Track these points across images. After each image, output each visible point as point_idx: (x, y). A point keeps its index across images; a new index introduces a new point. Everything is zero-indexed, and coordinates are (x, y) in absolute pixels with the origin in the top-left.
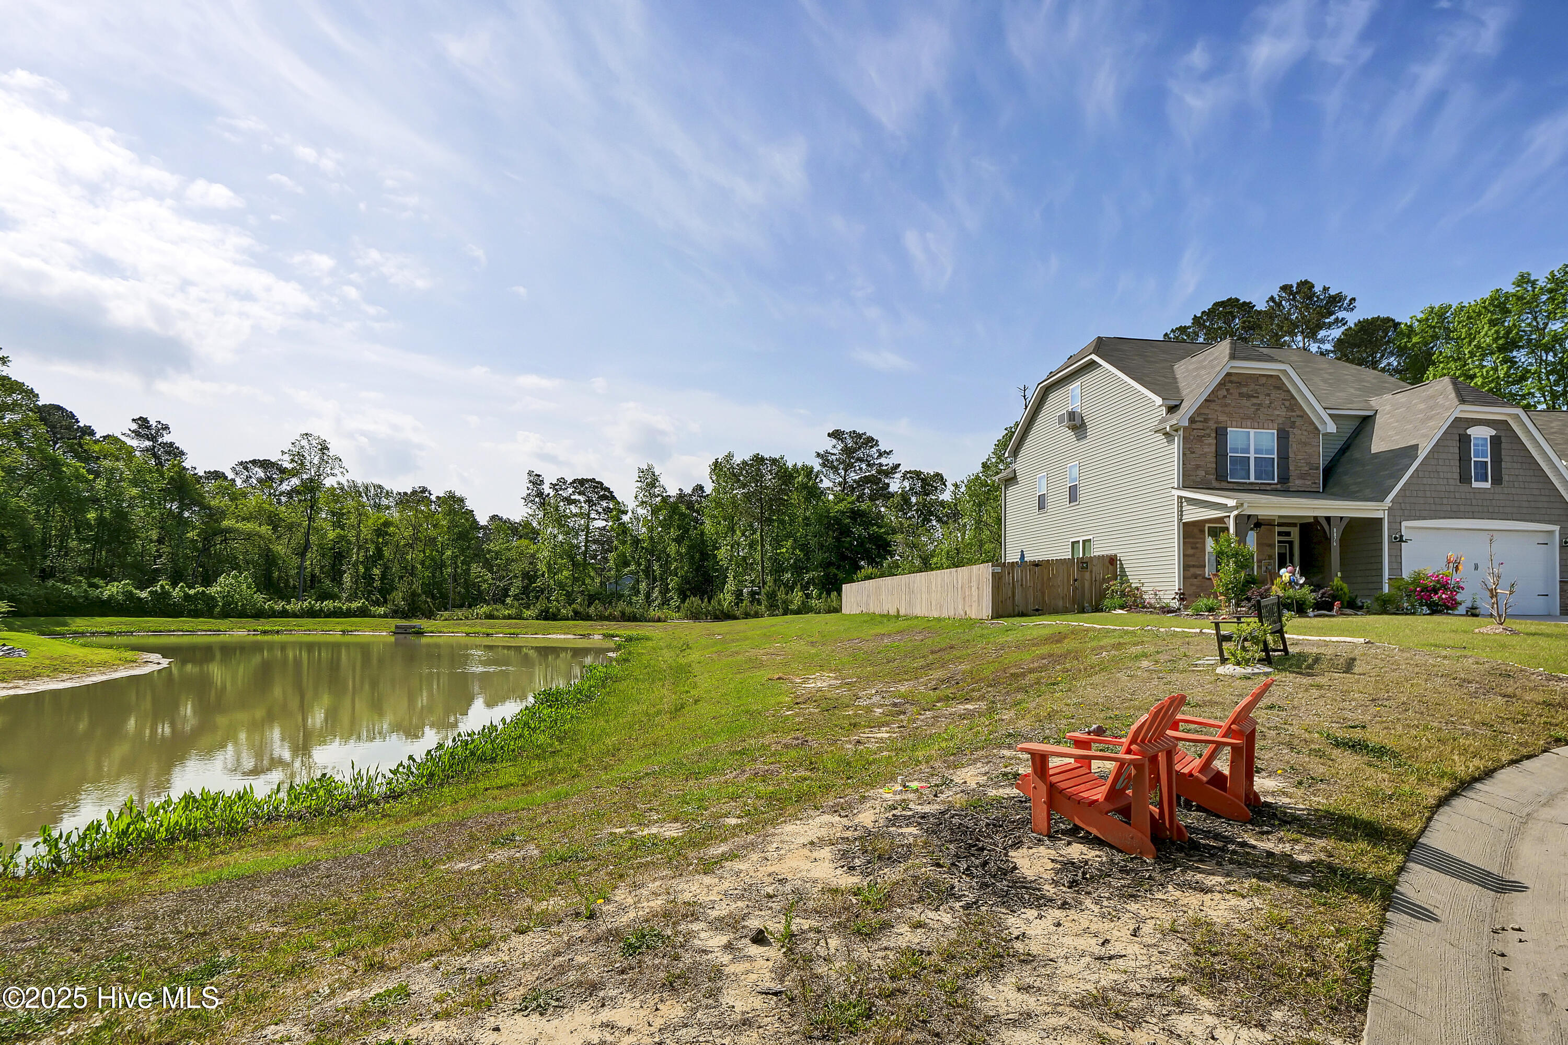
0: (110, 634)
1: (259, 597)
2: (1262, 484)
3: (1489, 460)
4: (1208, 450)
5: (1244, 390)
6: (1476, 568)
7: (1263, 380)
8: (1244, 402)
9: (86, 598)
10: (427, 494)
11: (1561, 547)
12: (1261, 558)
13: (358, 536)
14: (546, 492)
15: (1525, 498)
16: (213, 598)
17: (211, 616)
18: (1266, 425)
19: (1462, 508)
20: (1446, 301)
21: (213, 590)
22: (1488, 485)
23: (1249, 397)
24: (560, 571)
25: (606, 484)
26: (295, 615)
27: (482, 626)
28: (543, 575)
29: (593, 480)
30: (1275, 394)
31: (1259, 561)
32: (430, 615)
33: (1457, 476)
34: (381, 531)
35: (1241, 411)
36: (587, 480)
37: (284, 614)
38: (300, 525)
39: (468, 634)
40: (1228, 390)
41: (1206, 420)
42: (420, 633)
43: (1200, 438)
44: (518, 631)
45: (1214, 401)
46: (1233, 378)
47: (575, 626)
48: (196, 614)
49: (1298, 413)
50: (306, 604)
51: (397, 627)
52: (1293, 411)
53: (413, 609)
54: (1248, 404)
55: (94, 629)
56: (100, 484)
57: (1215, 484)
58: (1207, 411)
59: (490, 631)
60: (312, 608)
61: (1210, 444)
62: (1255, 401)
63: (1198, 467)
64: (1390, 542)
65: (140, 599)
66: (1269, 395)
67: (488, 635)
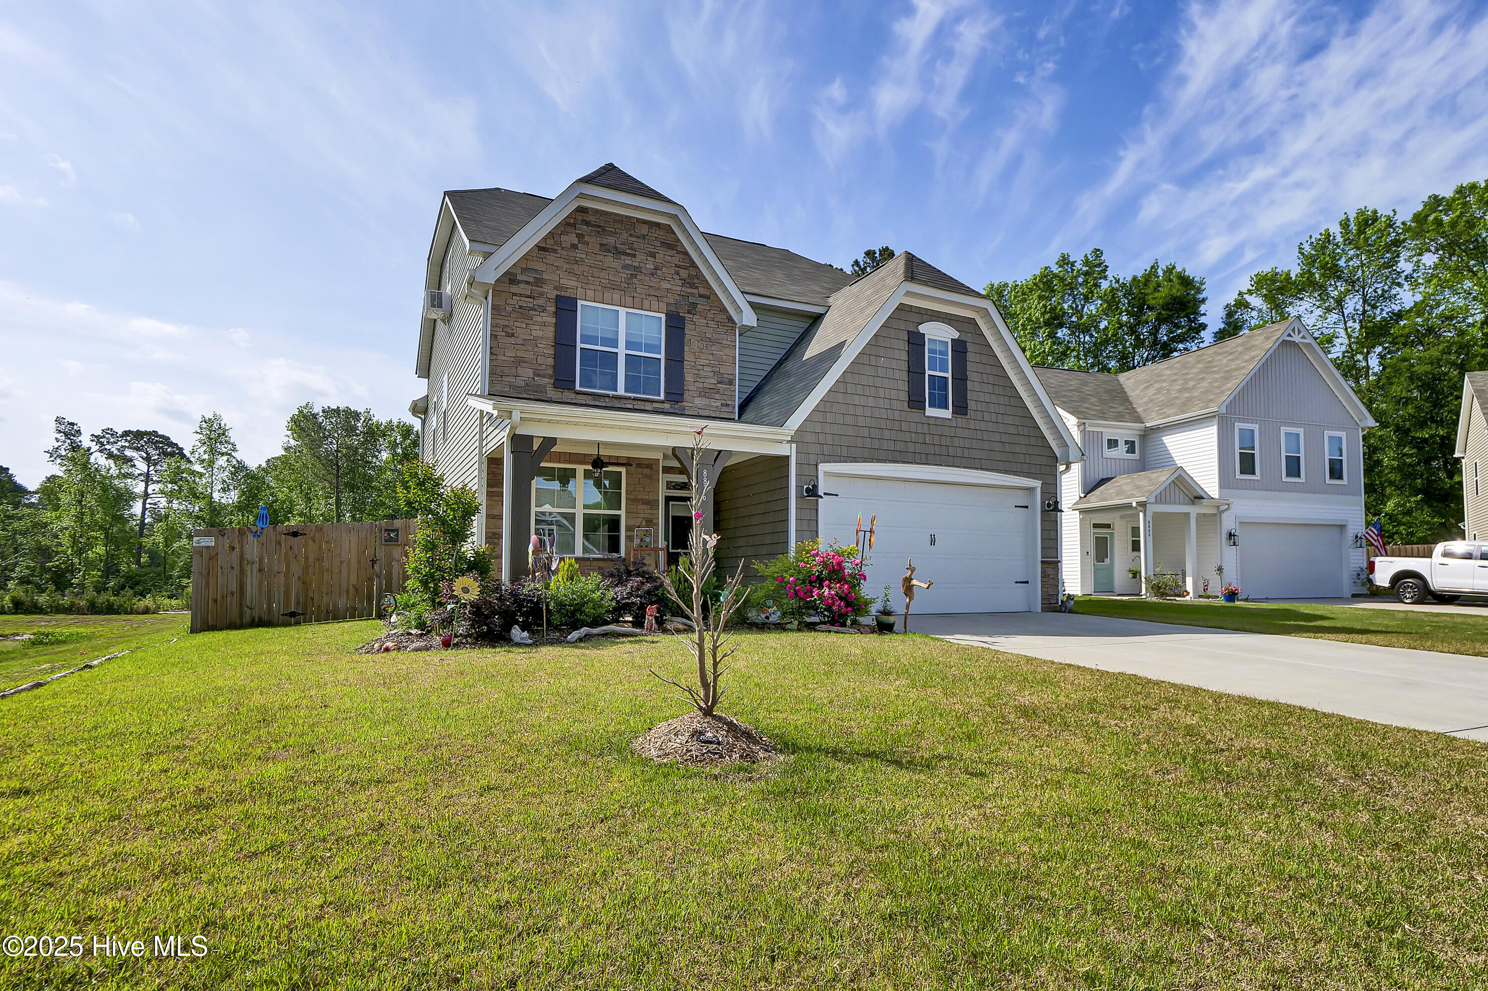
2: (635, 399)
3: (949, 375)
4: (540, 333)
5: (610, 240)
6: (933, 542)
7: (644, 230)
8: (609, 260)
11: (1043, 511)
12: (631, 523)
14: (84, 445)
15: (997, 437)
18: (646, 303)
19: (911, 447)
20: (1004, 280)
22: (947, 414)
23: (618, 253)
25: (172, 439)
28: (65, 551)
29: (154, 433)
30: (663, 255)
31: (629, 529)
33: (904, 396)
35: (603, 274)
36: (145, 433)
40: (580, 236)
41: (539, 282)
43: (524, 313)
45: (555, 251)
46: (591, 218)
49: (702, 291)
52: (692, 285)
54: (617, 264)
57: (551, 393)
58: (540, 267)
61: (544, 324)
62: (628, 261)
63: (519, 361)
64: (799, 497)
66: (653, 255)
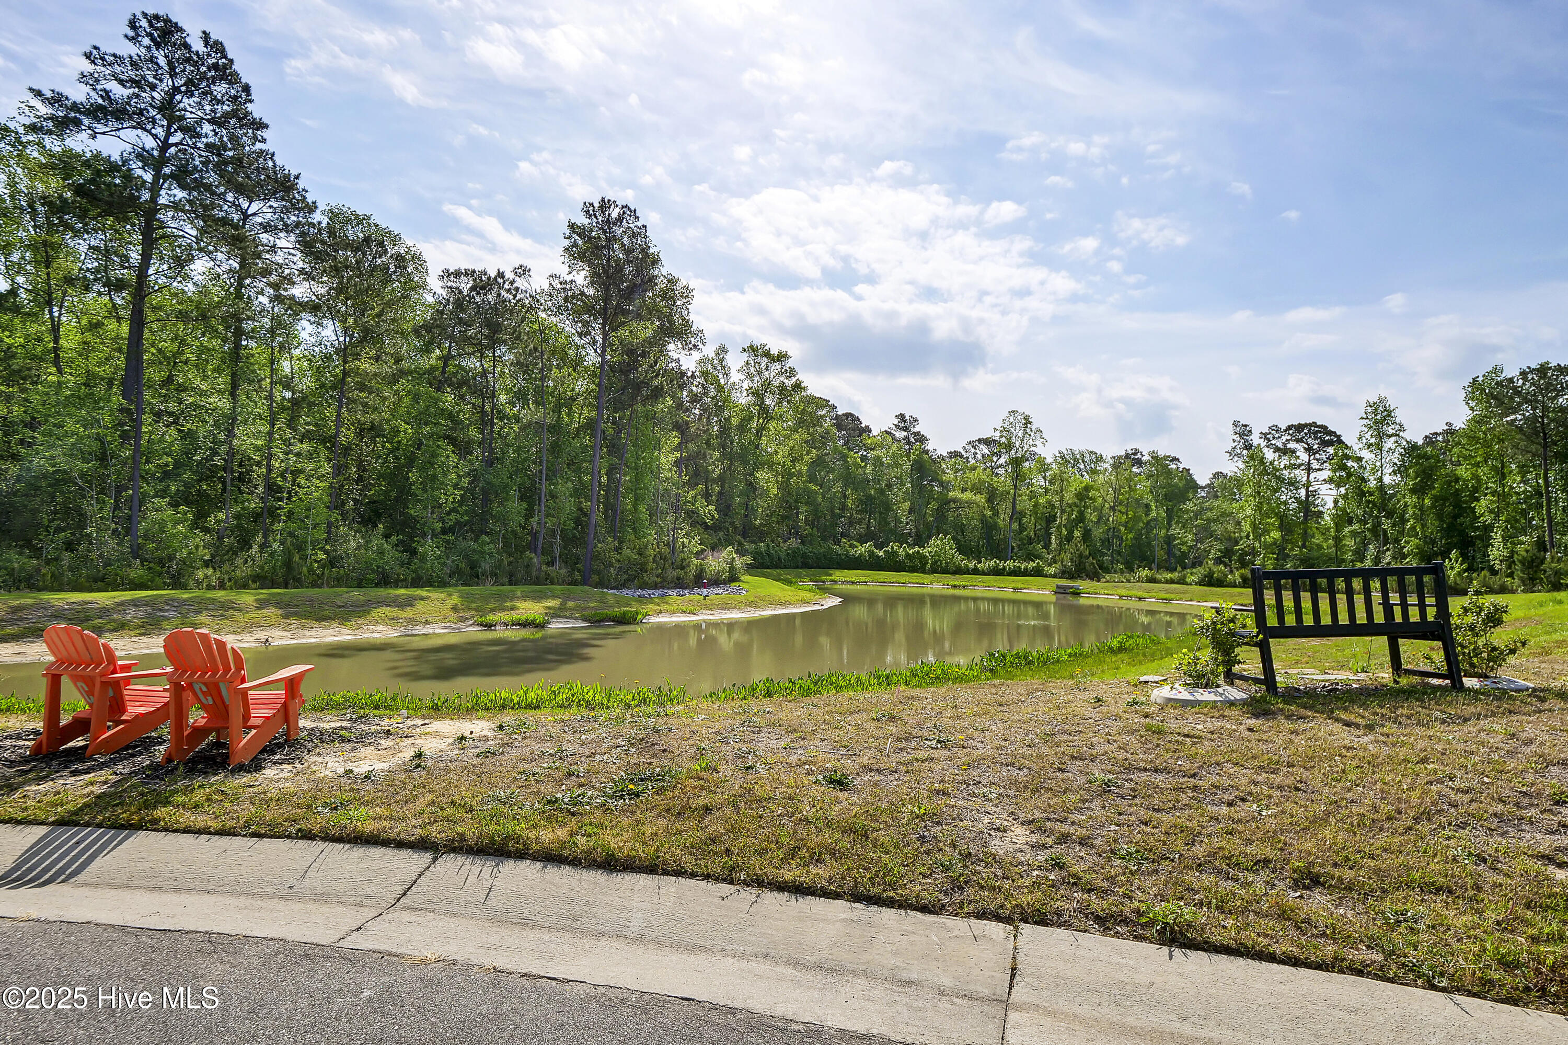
0: (853, 583)
1: (958, 557)
9: (847, 555)
10: (1139, 456)
13: (1061, 500)
14: (1255, 443)
16: (925, 557)
17: (924, 572)
21: (925, 551)
24: (1267, 532)
25: (1331, 428)
26: (984, 573)
27: (1137, 589)
28: (1248, 536)
29: (1314, 424)
32: (1094, 576)
34: (1083, 494)
36: (1306, 425)
37: (975, 572)
38: (1008, 493)
39: (1121, 597)
42: (1077, 594)
44: (1172, 596)
47: (1240, 594)
48: (913, 570)
50: (992, 563)
51: (1058, 587)
53: (1079, 571)
55: (844, 579)
56: (869, 469)
59: (1145, 595)
60: (997, 567)
65: (878, 557)
67: (1140, 599)
